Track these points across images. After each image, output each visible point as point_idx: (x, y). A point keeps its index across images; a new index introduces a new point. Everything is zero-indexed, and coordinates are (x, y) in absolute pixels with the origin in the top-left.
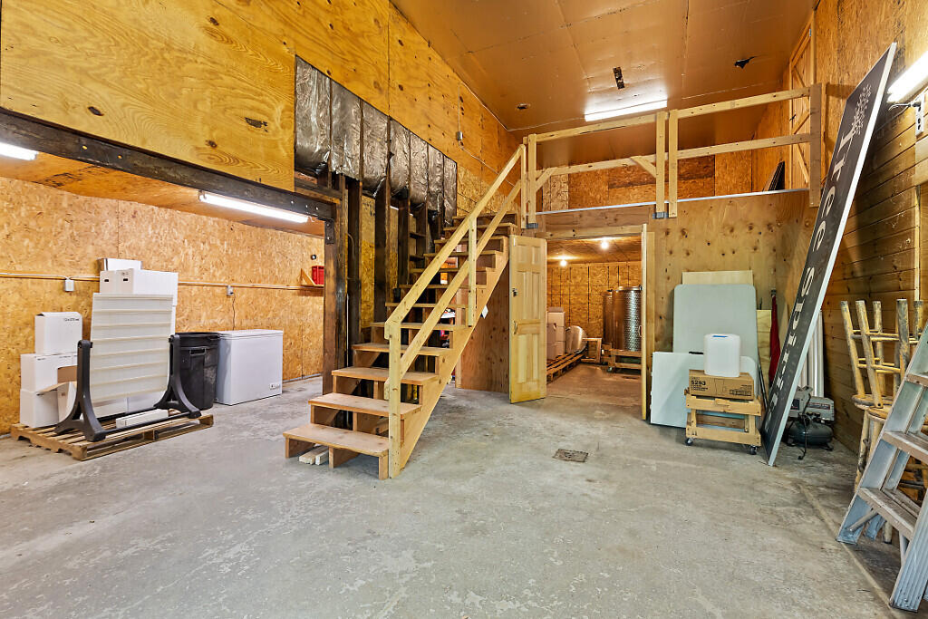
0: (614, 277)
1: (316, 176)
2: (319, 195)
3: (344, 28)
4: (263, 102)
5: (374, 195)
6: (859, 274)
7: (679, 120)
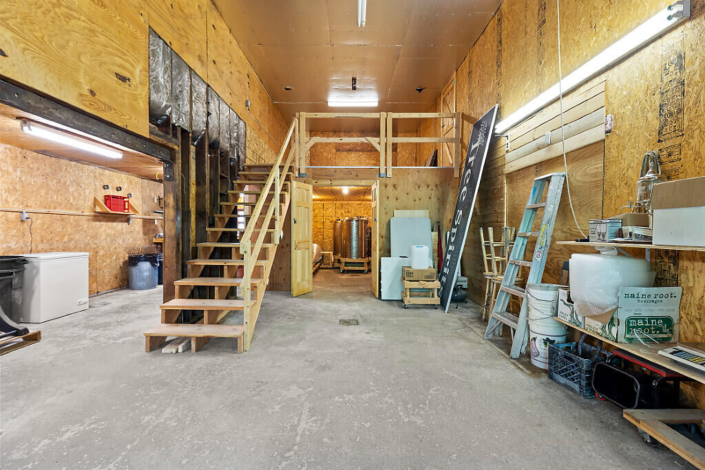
0: (340, 211)
1: (157, 125)
2: (165, 142)
3: (180, 9)
4: (127, 61)
5: (195, 143)
6: (479, 214)
7: (393, 119)
